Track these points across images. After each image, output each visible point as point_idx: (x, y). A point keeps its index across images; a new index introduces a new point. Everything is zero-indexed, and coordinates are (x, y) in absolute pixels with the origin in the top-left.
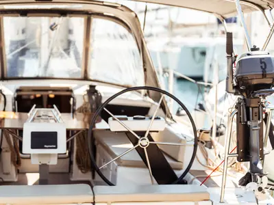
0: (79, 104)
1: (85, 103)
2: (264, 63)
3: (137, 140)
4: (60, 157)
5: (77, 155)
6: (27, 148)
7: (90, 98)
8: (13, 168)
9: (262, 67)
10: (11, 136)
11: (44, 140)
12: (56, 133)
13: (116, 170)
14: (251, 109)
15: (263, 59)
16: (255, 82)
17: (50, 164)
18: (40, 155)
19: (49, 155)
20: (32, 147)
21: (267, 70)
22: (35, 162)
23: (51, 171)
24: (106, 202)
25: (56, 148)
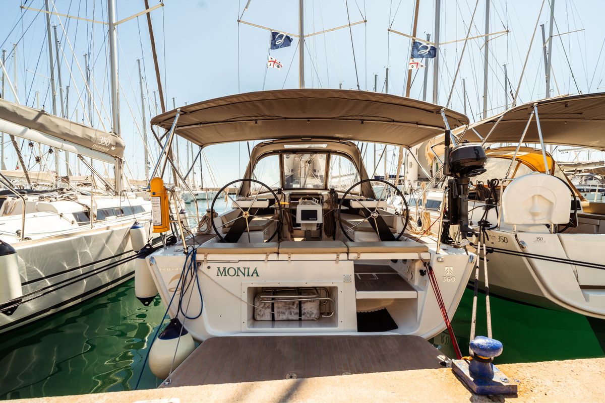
0: (325, 199)
1: (329, 198)
2: (477, 150)
3: (370, 213)
4: (319, 225)
5: (325, 227)
6: (299, 220)
7: (331, 195)
8: (290, 234)
9: (475, 153)
10: (287, 213)
11: (309, 215)
12: (316, 211)
13: (354, 233)
14: (462, 186)
15: (476, 147)
16: (467, 165)
17: (313, 230)
18: (306, 224)
19: (312, 224)
20: (302, 220)
21: (479, 155)
22: (303, 228)
23: (312, 236)
24: (357, 253)
25: (316, 220)
